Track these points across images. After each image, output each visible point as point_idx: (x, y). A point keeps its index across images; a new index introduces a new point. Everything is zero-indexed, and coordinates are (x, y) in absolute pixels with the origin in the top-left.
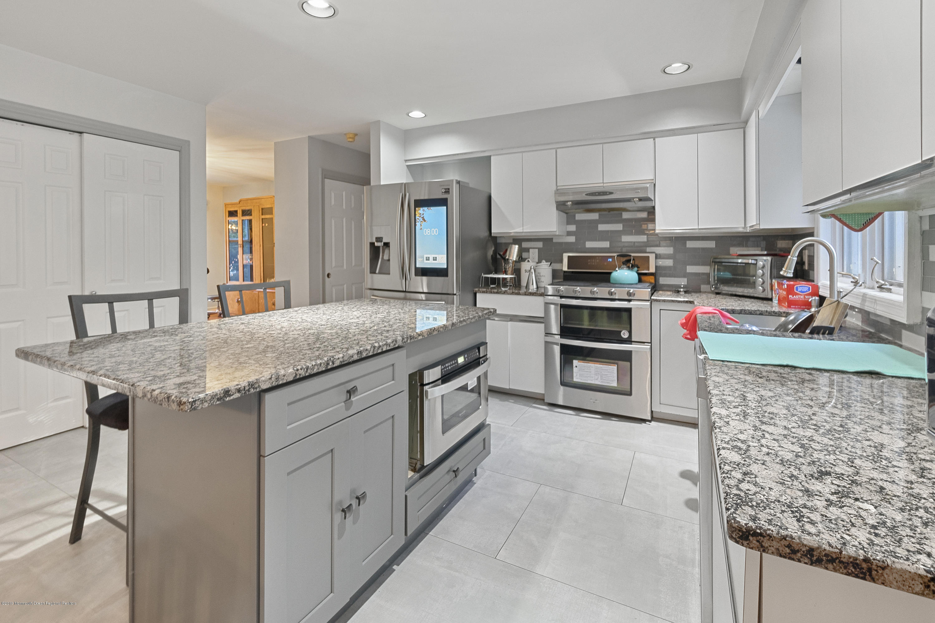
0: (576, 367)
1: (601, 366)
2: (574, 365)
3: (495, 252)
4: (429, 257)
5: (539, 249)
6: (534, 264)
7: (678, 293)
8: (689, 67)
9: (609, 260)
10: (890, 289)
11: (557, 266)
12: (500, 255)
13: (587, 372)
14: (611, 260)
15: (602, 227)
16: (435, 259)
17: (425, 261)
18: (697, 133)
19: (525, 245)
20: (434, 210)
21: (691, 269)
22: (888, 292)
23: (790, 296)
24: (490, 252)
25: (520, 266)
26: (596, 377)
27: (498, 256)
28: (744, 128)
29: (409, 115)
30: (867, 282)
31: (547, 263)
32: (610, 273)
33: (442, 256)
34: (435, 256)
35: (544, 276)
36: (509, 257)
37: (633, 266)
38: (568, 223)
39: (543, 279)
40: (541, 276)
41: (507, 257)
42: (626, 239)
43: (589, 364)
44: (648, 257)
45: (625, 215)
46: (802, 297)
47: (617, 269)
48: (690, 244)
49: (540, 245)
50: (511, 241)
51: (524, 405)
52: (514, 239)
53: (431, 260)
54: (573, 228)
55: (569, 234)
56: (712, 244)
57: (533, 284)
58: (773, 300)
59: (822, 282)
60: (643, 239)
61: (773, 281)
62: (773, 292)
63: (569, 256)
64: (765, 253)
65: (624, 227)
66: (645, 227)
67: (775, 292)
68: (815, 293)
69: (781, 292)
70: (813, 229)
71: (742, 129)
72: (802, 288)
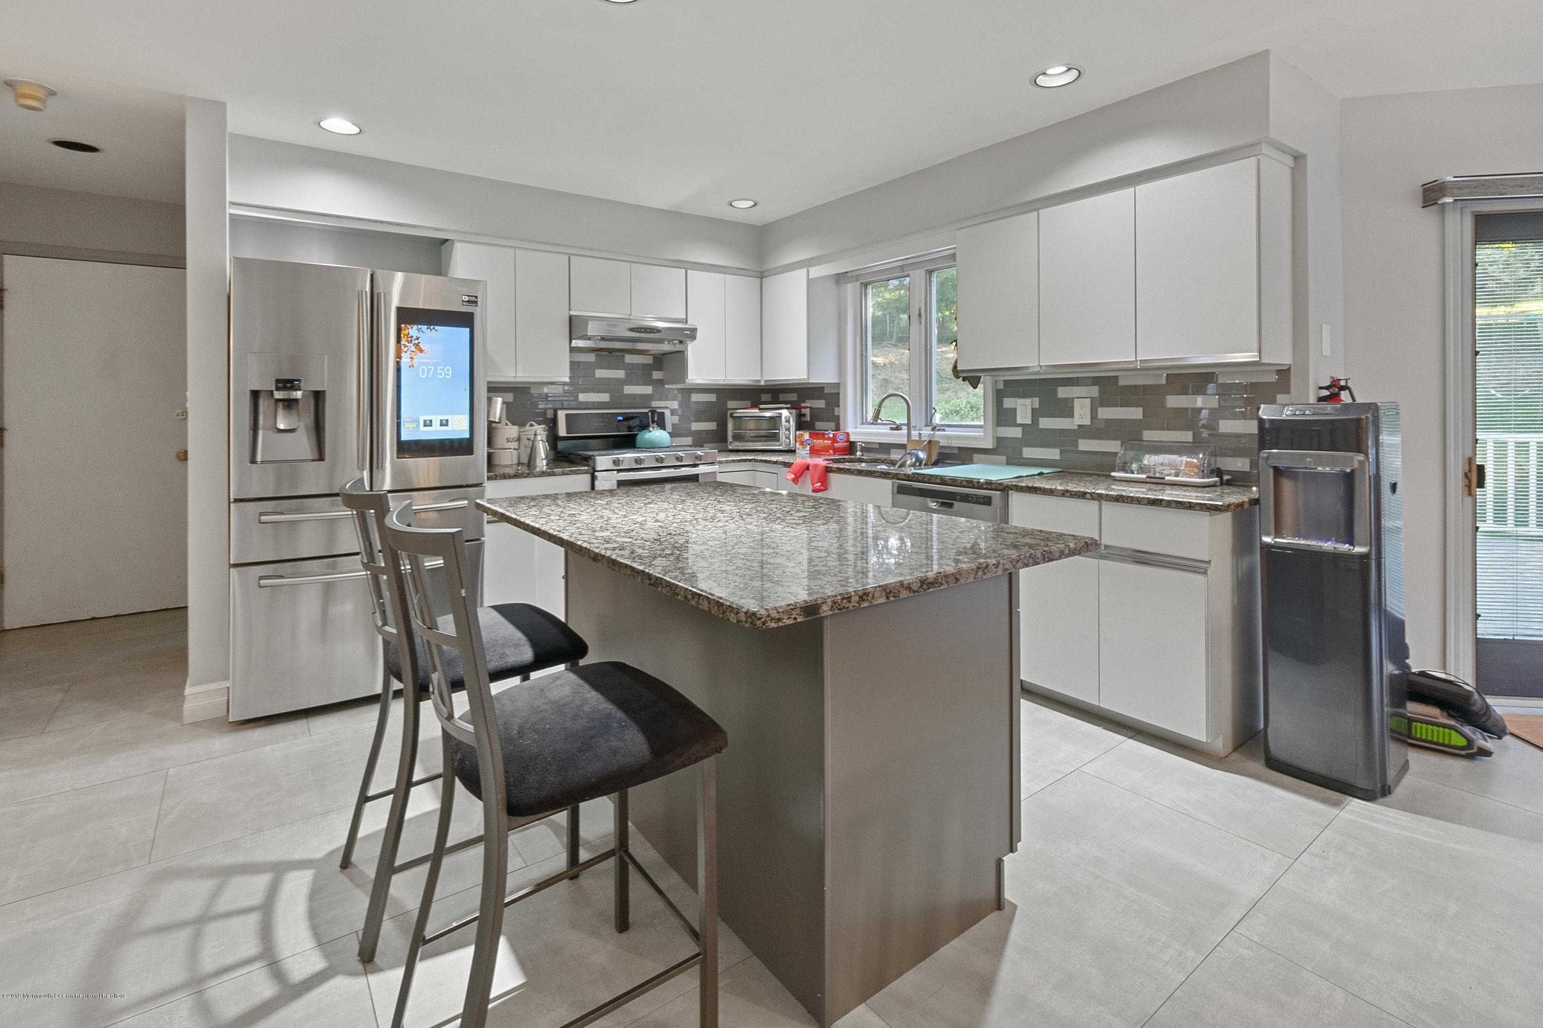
4: (431, 421)
8: (756, 204)
9: (618, 418)
15: (600, 373)
16: (445, 423)
17: (422, 428)
18: (725, 273)
20: (442, 331)
21: (696, 426)
22: (942, 432)
23: (835, 445)
28: (762, 278)
29: (322, 124)
33: (460, 417)
34: (444, 417)
42: (629, 390)
44: (664, 413)
45: (629, 359)
46: (841, 444)
47: (651, 429)
49: (510, 397)
53: (436, 425)
56: (712, 398)
58: (797, 451)
59: (850, 430)
60: (648, 390)
61: (798, 433)
62: (798, 444)
63: (567, 415)
64: (789, 406)
65: (627, 375)
66: (651, 375)
67: (802, 443)
68: (848, 441)
69: (819, 442)
70: (838, 384)
71: (759, 279)
72: (841, 437)
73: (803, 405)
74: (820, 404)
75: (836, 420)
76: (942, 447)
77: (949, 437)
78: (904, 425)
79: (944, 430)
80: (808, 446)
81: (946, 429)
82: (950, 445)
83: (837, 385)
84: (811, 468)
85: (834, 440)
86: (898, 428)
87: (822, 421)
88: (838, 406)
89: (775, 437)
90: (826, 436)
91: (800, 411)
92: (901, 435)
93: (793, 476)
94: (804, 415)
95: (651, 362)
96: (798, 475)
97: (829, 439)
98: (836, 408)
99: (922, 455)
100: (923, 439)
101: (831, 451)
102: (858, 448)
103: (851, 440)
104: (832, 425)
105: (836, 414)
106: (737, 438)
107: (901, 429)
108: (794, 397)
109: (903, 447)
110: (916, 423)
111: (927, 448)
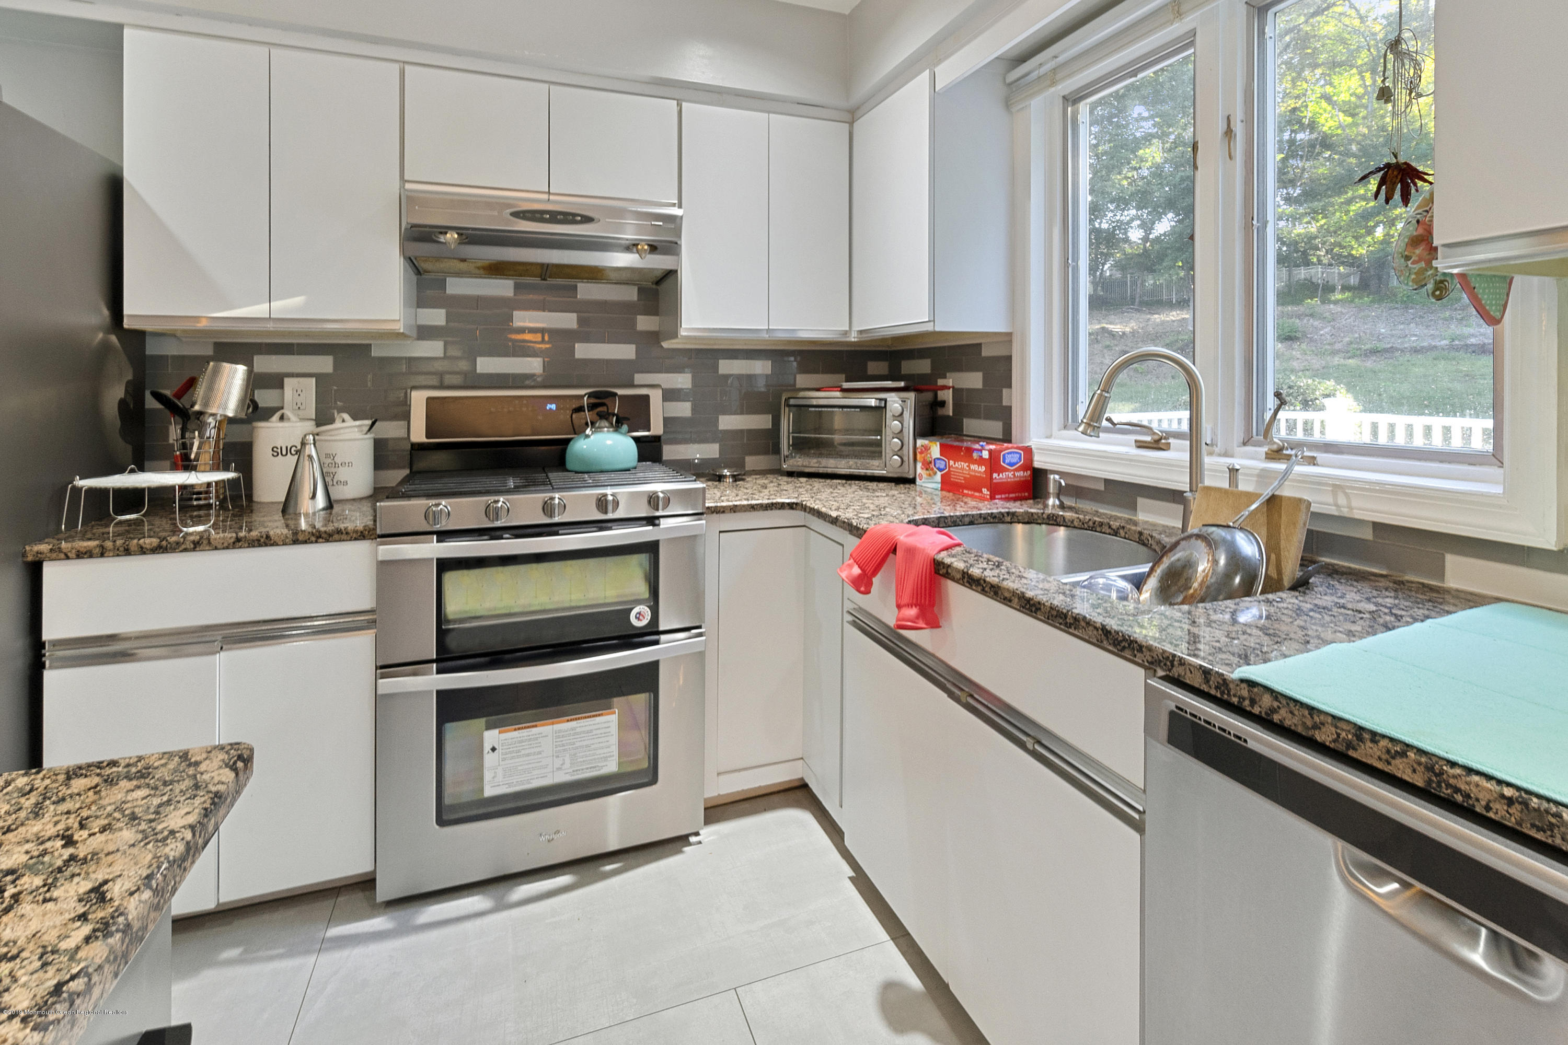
0: (493, 749)
1: (573, 724)
2: (487, 747)
3: (136, 390)
5: (320, 379)
6: (310, 426)
7: (719, 481)
9: (549, 407)
10: (1314, 458)
11: (391, 430)
12: (158, 396)
13: (528, 755)
14: (553, 407)
15: (524, 319)
18: (769, 112)
19: (266, 364)
21: (728, 422)
22: (1309, 464)
23: (995, 475)
24: (115, 393)
25: (251, 433)
26: (558, 763)
27: (151, 403)
28: (851, 123)
30: (1219, 444)
31: (358, 423)
32: (567, 441)
35: (350, 464)
36: (206, 404)
37: (619, 423)
38: (421, 303)
39: (342, 474)
40: (336, 465)
41: (197, 408)
42: (586, 351)
43: (534, 730)
44: (647, 398)
45: (587, 291)
46: (1010, 474)
47: (588, 431)
48: (727, 367)
49: (325, 364)
50: (209, 351)
51: (291, 954)
52: (218, 346)
54: (436, 317)
55: (425, 333)
56: (761, 368)
57: (314, 496)
58: (918, 481)
59: (1034, 441)
60: (626, 351)
61: (920, 442)
62: (919, 465)
63: (429, 400)
64: (902, 384)
65: (580, 321)
66: (634, 324)
67: (927, 465)
68: (1028, 465)
69: (960, 467)
70: (1010, 335)
71: (847, 125)
72: (1011, 457)
73: (941, 382)
74: (973, 380)
75: (1005, 416)
76: (1316, 516)
77: (1338, 487)
78: (1178, 435)
79: (1312, 461)
80: (939, 474)
81: (1321, 456)
82: (1345, 512)
83: (1007, 338)
84: (899, 552)
85: (994, 463)
86: (1158, 443)
87: (977, 416)
88: (1010, 386)
89: (875, 449)
90: (975, 455)
91: (936, 396)
92: (1170, 465)
93: (856, 571)
94: (943, 404)
95: (634, 297)
96: (869, 569)
97: (981, 461)
98: (1005, 391)
99: (1248, 547)
100: (1242, 487)
101: (985, 491)
102: (1052, 488)
103: (1036, 465)
104: (994, 428)
105: (1004, 404)
106: (801, 446)
107: (1167, 447)
108: (923, 366)
109: (1175, 496)
110: (1214, 433)
111: (1263, 519)
